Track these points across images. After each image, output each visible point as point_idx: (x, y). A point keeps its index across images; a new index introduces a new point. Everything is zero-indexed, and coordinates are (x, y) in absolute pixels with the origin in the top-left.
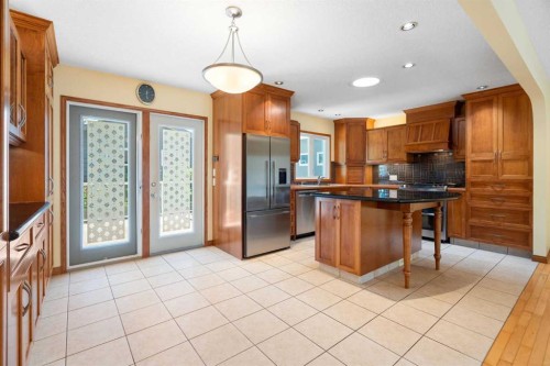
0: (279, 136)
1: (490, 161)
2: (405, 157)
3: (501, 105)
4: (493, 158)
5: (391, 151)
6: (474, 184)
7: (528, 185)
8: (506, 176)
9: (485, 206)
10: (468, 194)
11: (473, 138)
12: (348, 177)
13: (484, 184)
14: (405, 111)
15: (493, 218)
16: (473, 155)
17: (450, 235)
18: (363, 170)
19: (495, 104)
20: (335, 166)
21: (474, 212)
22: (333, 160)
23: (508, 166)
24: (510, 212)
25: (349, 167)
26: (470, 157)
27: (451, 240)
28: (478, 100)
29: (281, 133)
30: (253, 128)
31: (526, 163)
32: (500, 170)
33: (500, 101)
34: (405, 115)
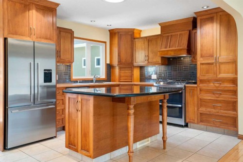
0: (44, 41)
1: (212, 64)
2: (159, 60)
3: (218, 22)
4: (214, 61)
5: (151, 55)
6: (202, 81)
7: (234, 81)
8: (222, 75)
9: (210, 98)
10: (198, 89)
11: (202, 46)
12: (120, 76)
13: (209, 81)
14: (160, 24)
15: (214, 107)
16: (202, 59)
17: (187, 121)
18: (132, 71)
19: (215, 20)
20: (110, 67)
21: (202, 103)
22: (108, 62)
23: (223, 67)
24: (224, 102)
25: (120, 68)
26: (200, 60)
27: (189, 125)
28: (204, 17)
29: (47, 39)
30: (15, 33)
31: (234, 65)
32: (218, 71)
33: (219, 18)
34: (160, 27)
